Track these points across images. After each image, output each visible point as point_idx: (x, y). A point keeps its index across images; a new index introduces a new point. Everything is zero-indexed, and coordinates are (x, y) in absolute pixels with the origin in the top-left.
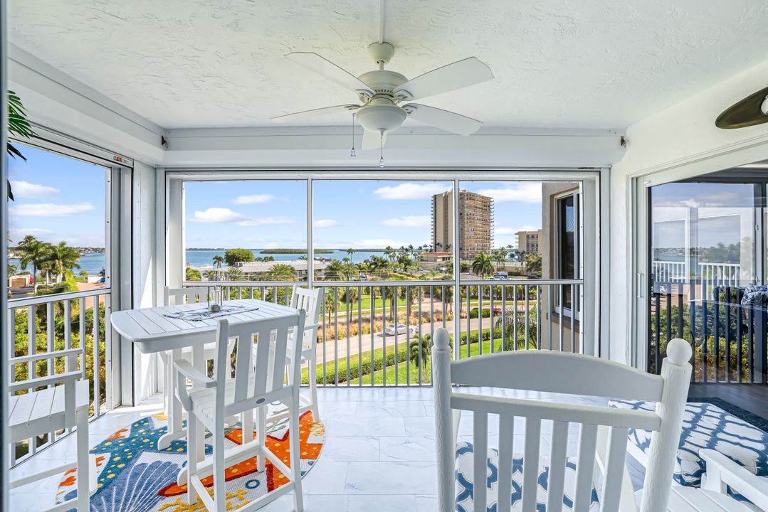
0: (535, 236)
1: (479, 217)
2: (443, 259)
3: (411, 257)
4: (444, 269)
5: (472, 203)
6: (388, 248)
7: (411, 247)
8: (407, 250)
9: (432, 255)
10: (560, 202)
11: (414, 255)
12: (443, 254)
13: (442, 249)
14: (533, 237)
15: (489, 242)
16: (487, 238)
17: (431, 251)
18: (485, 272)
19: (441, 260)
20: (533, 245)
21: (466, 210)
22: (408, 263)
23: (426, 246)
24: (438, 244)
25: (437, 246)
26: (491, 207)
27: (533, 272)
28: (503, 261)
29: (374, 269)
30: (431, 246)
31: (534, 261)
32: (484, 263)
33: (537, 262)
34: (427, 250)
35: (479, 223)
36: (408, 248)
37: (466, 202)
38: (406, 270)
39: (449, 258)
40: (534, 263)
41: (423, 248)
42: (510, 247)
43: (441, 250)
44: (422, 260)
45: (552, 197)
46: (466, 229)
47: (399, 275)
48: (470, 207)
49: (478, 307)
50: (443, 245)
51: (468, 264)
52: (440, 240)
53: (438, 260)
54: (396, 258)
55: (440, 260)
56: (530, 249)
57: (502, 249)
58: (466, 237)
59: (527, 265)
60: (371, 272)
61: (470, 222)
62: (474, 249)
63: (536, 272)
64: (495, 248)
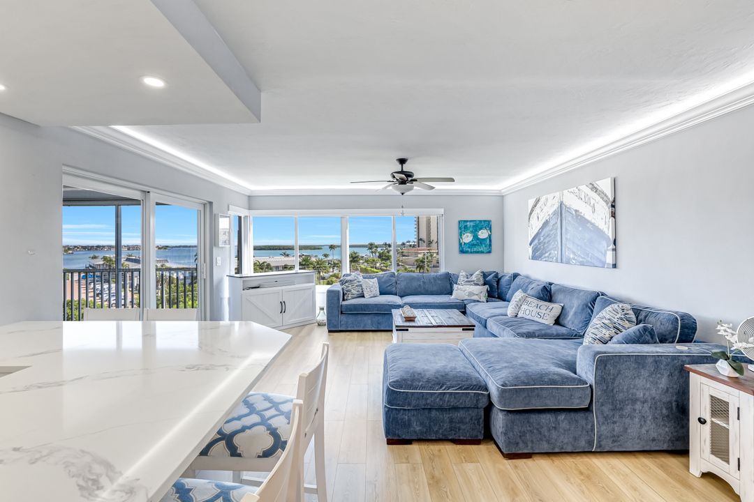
2: (425, 254)
6: (371, 244)
8: (389, 246)
12: (425, 250)
13: (425, 244)
17: (414, 246)
23: (409, 242)
24: (421, 239)
25: (420, 241)
30: (414, 242)
34: (409, 246)
41: (406, 244)
43: (424, 246)
44: (404, 256)
50: (425, 240)
52: (423, 235)
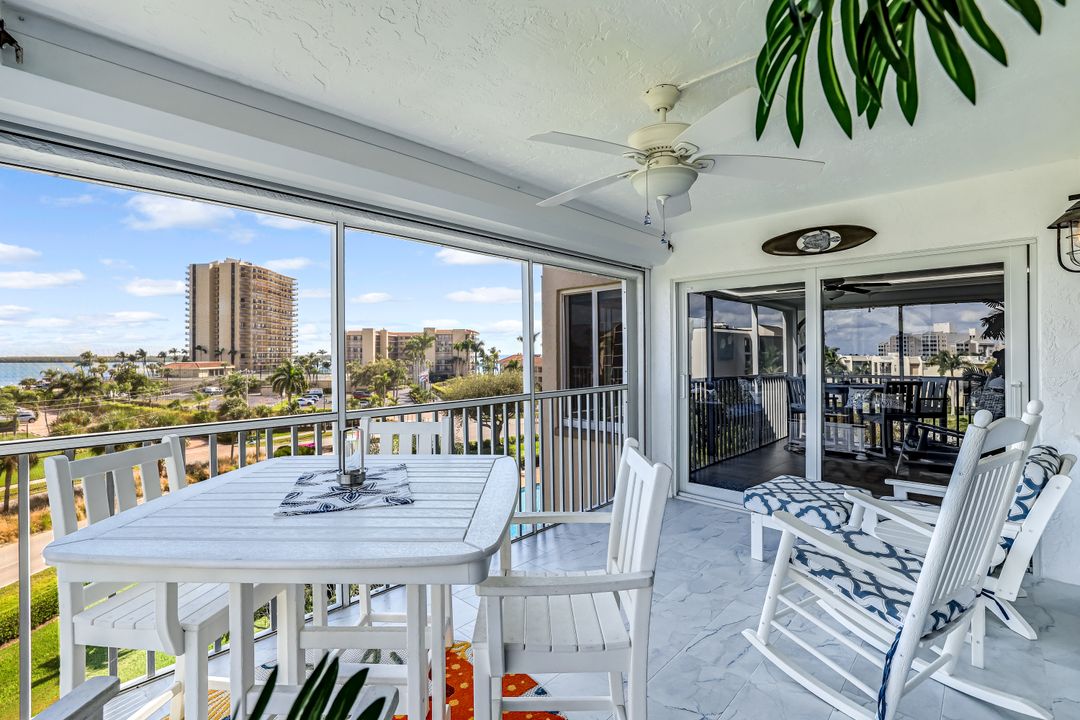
0: (359, 337)
1: (274, 307)
2: (211, 372)
3: (141, 370)
4: (213, 389)
5: (262, 283)
6: (87, 356)
7: (142, 353)
8: (132, 358)
9: (188, 366)
10: (567, 299)
11: (150, 367)
12: (208, 365)
13: (208, 356)
14: (355, 338)
15: (290, 345)
16: (286, 337)
17: (185, 359)
18: (293, 391)
19: (206, 375)
20: (355, 350)
21: (252, 294)
22: (139, 381)
23: (174, 351)
24: (199, 348)
25: (198, 352)
26: (294, 292)
27: (358, 387)
28: (315, 372)
29: (61, 396)
30: (185, 352)
31: (361, 371)
32: (290, 377)
33: (365, 373)
34: (176, 358)
35: (274, 316)
36: (134, 353)
37: (253, 281)
38: (134, 394)
39: (222, 372)
40: (360, 374)
41: (168, 355)
42: (322, 352)
43: (205, 359)
44: (167, 376)
45: (559, 291)
46: (252, 324)
47: (119, 404)
48: (258, 289)
49: (291, 444)
50: (208, 348)
51: (258, 378)
52: (204, 340)
53: (201, 375)
54: (107, 375)
55: (204, 375)
56: (352, 355)
57: (311, 356)
58: (251, 336)
59: (351, 378)
60: (51, 403)
61: (260, 313)
62: (266, 355)
63: (364, 387)
64: (299, 354)
